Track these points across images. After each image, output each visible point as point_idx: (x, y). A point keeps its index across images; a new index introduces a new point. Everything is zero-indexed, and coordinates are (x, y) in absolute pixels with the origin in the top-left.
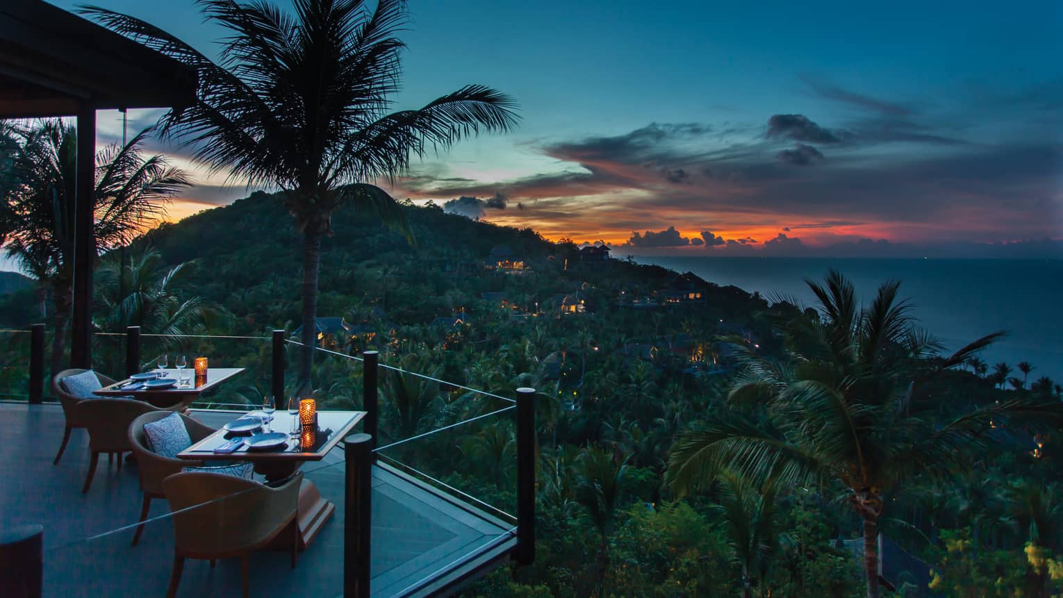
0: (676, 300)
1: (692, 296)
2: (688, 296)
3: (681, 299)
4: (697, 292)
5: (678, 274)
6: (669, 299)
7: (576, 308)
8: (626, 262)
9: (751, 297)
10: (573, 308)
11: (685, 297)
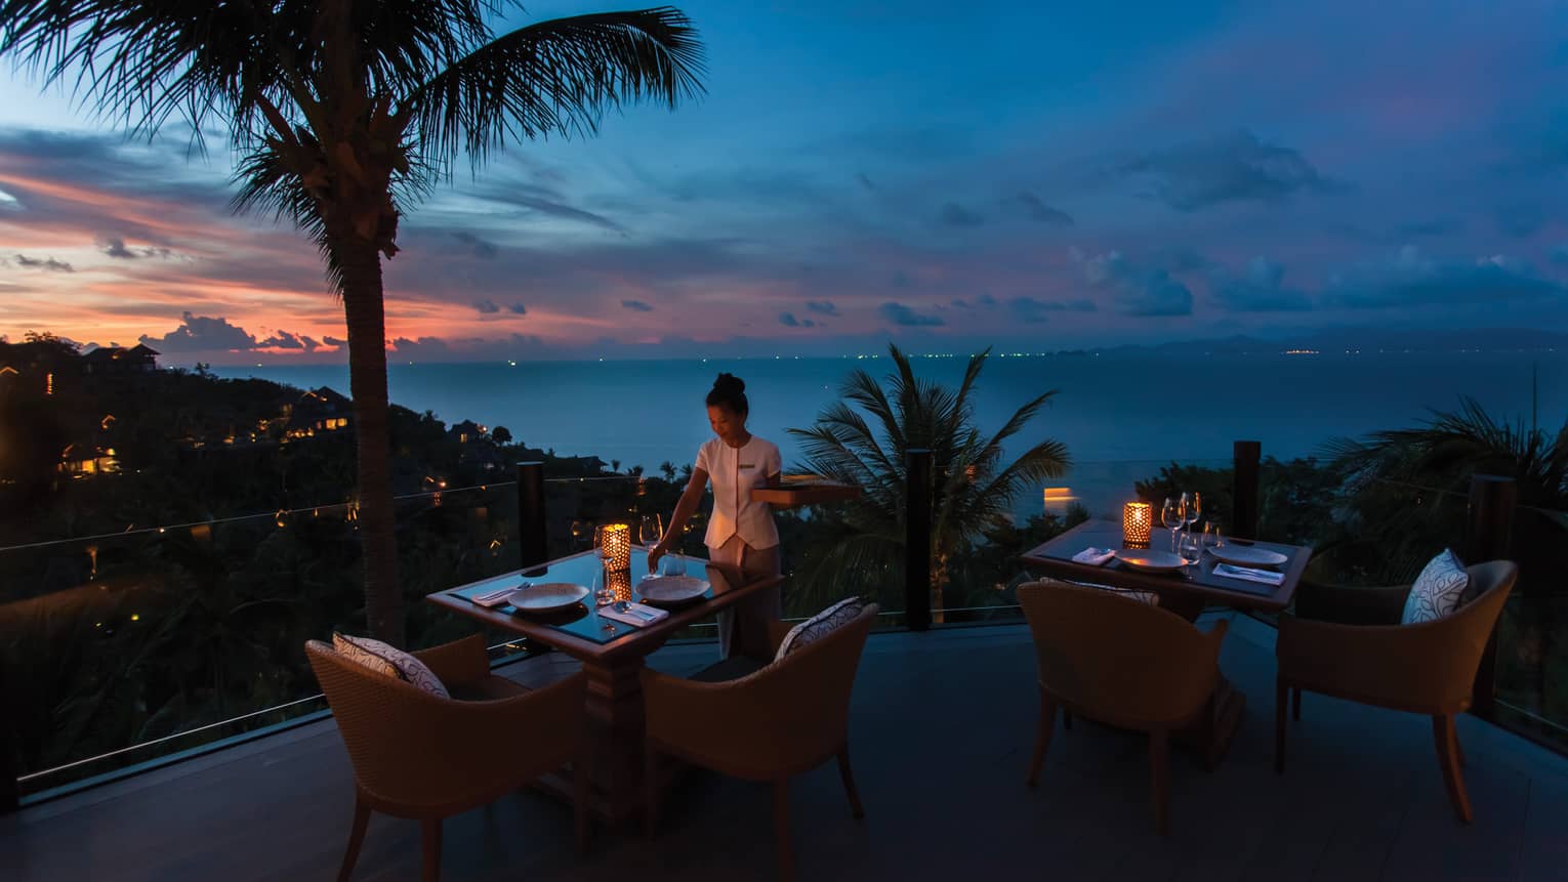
0: (306, 432)
1: (331, 424)
2: (324, 425)
3: (315, 431)
4: (341, 418)
5: (302, 392)
6: (294, 432)
7: (97, 466)
8: (193, 375)
9: (422, 419)
10: (89, 466)
11: (319, 426)
